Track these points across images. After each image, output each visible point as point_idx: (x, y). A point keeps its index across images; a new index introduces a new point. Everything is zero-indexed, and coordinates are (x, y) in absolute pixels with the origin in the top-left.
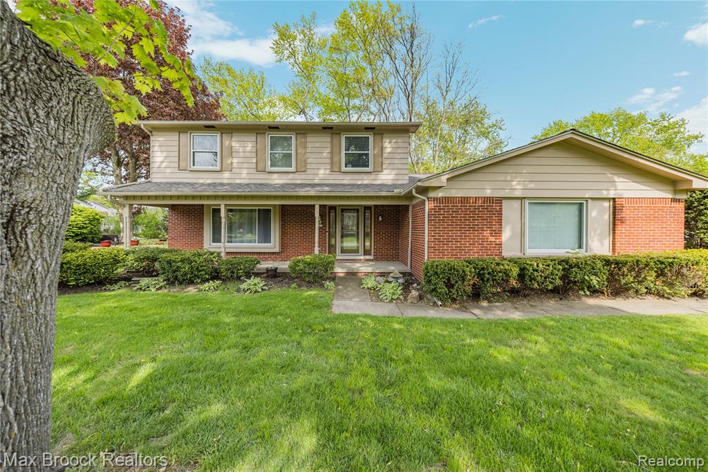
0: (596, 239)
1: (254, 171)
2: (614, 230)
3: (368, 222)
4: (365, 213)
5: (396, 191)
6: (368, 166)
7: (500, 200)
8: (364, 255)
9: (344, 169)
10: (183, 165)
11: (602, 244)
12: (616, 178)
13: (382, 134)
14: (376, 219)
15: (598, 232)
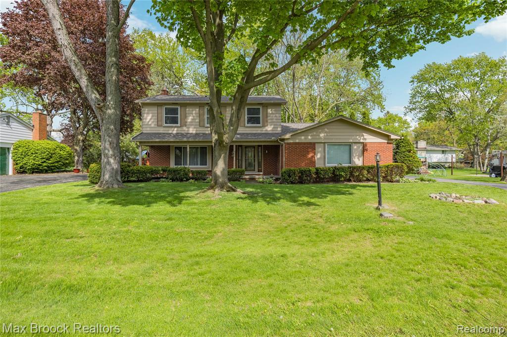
0: (356, 157)
1: (198, 126)
2: (363, 154)
3: (260, 154)
4: (258, 149)
5: (273, 138)
6: (260, 124)
7: (314, 144)
8: (258, 172)
9: (246, 125)
10: (160, 123)
11: (359, 160)
12: (364, 134)
13: (267, 106)
14: (264, 152)
15: (357, 154)
